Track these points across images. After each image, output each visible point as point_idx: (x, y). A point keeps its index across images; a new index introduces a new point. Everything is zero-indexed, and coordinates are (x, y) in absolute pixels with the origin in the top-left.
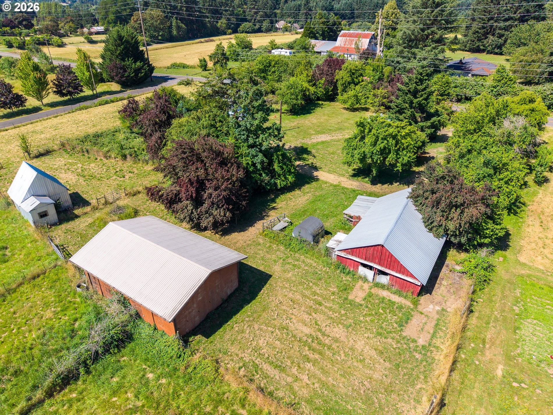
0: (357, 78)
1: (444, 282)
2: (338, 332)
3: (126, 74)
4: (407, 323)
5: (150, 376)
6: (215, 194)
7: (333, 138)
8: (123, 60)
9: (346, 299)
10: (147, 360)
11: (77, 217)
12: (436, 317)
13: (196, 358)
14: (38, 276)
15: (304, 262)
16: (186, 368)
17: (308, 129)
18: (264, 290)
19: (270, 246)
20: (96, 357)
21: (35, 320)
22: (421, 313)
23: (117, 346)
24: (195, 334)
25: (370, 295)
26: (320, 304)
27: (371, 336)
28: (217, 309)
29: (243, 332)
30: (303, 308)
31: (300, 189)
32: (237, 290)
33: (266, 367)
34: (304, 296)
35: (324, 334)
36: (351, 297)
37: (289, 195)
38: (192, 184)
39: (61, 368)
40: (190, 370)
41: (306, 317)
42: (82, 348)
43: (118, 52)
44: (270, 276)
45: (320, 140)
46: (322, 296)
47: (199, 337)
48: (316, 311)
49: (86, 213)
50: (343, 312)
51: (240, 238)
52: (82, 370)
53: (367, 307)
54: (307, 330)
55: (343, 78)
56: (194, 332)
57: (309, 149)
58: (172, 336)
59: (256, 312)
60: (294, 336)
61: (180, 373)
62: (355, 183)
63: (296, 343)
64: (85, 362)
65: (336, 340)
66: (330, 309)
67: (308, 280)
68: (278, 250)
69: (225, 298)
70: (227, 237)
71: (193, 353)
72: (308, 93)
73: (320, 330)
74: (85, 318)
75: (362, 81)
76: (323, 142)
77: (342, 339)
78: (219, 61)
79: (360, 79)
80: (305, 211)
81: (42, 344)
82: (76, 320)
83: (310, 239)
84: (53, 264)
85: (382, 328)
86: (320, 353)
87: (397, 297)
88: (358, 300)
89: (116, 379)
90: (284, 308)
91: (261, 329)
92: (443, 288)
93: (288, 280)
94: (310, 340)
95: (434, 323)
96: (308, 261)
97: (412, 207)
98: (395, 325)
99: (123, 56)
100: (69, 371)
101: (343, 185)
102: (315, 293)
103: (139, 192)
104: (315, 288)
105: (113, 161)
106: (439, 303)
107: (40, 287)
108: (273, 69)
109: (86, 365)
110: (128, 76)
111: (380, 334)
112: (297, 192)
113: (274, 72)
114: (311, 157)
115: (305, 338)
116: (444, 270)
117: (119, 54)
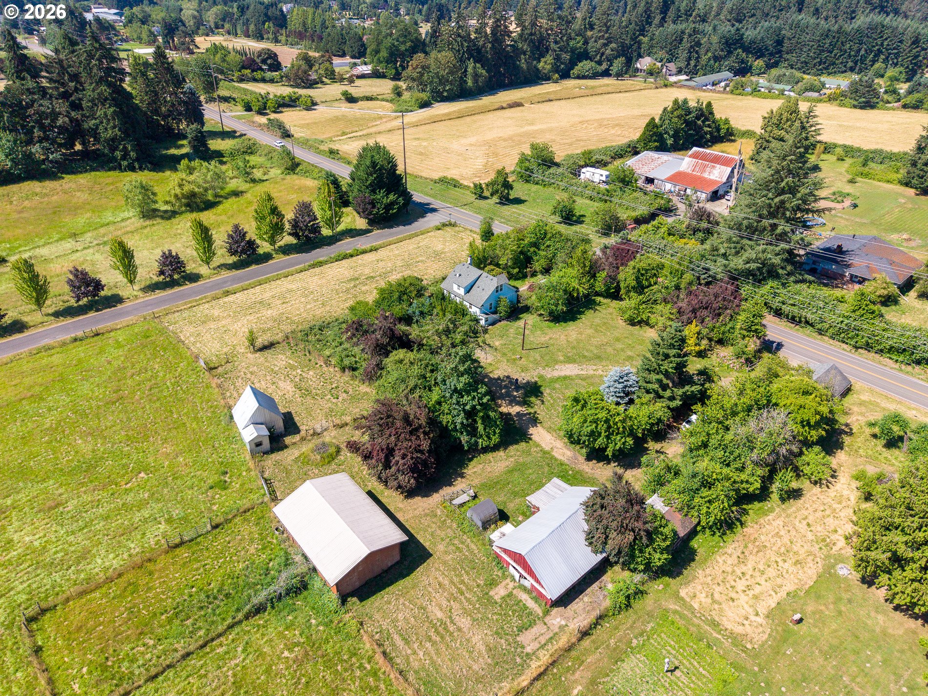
0: (647, 280)
1: (586, 599)
2: (464, 622)
3: (375, 211)
4: (526, 629)
5: (313, 621)
6: (401, 462)
7: (582, 372)
8: (373, 191)
9: (487, 594)
10: (313, 608)
11: (286, 447)
12: (557, 630)
13: (347, 617)
14: (249, 510)
15: (468, 546)
16: (338, 623)
17: (559, 350)
18: (421, 569)
19: (445, 520)
20: (280, 598)
21: (243, 553)
22: (545, 624)
23: (296, 592)
24: (353, 596)
25: (510, 595)
26: (462, 593)
27: (489, 633)
28: (376, 577)
29: (389, 603)
30: (445, 594)
31: (506, 449)
32: (397, 563)
33: (396, 637)
34: (452, 582)
35: (452, 622)
36: (492, 593)
37: (490, 456)
38: (382, 450)
39: (255, 601)
40: (341, 625)
41: (444, 603)
42: (272, 588)
43: (369, 182)
44: (431, 555)
45: (563, 374)
46: (467, 586)
47: (355, 599)
48: (455, 599)
49: (294, 444)
50: (477, 606)
51: (421, 504)
52: (269, 605)
53: (500, 606)
54: (440, 615)
55: (625, 280)
56: (352, 594)
57: (542, 389)
58: (334, 595)
59: (406, 587)
60: (428, 617)
61: (334, 625)
62: (569, 453)
63: (427, 624)
64: (272, 599)
65: (459, 629)
66: (468, 600)
67: (462, 567)
68: (450, 527)
69: (385, 568)
70: (409, 501)
71: (347, 612)
72: (575, 295)
73: (450, 617)
74: (278, 560)
75: (656, 283)
76: (565, 378)
77: (464, 630)
78: (497, 191)
79: (652, 281)
80: (497, 482)
81: (245, 576)
82: (271, 560)
83: (480, 524)
84: (260, 500)
85: (502, 628)
86: (442, 637)
87: (533, 602)
88: (496, 598)
89: (290, 618)
90: (430, 589)
91: (404, 604)
92: (581, 604)
93: (445, 563)
94: (438, 624)
95: (551, 635)
96: (473, 546)
97: (581, 516)
98: (515, 629)
99: (374, 188)
100: (261, 604)
101: (555, 454)
102: (462, 582)
103: (347, 424)
104: (465, 578)
105: (332, 370)
106: (567, 619)
107: (249, 521)
108: (548, 243)
109: (272, 602)
110: (377, 213)
111: (497, 633)
112: (501, 453)
113: (548, 246)
114: (538, 402)
115: (435, 622)
116: (595, 586)
117: (370, 184)
